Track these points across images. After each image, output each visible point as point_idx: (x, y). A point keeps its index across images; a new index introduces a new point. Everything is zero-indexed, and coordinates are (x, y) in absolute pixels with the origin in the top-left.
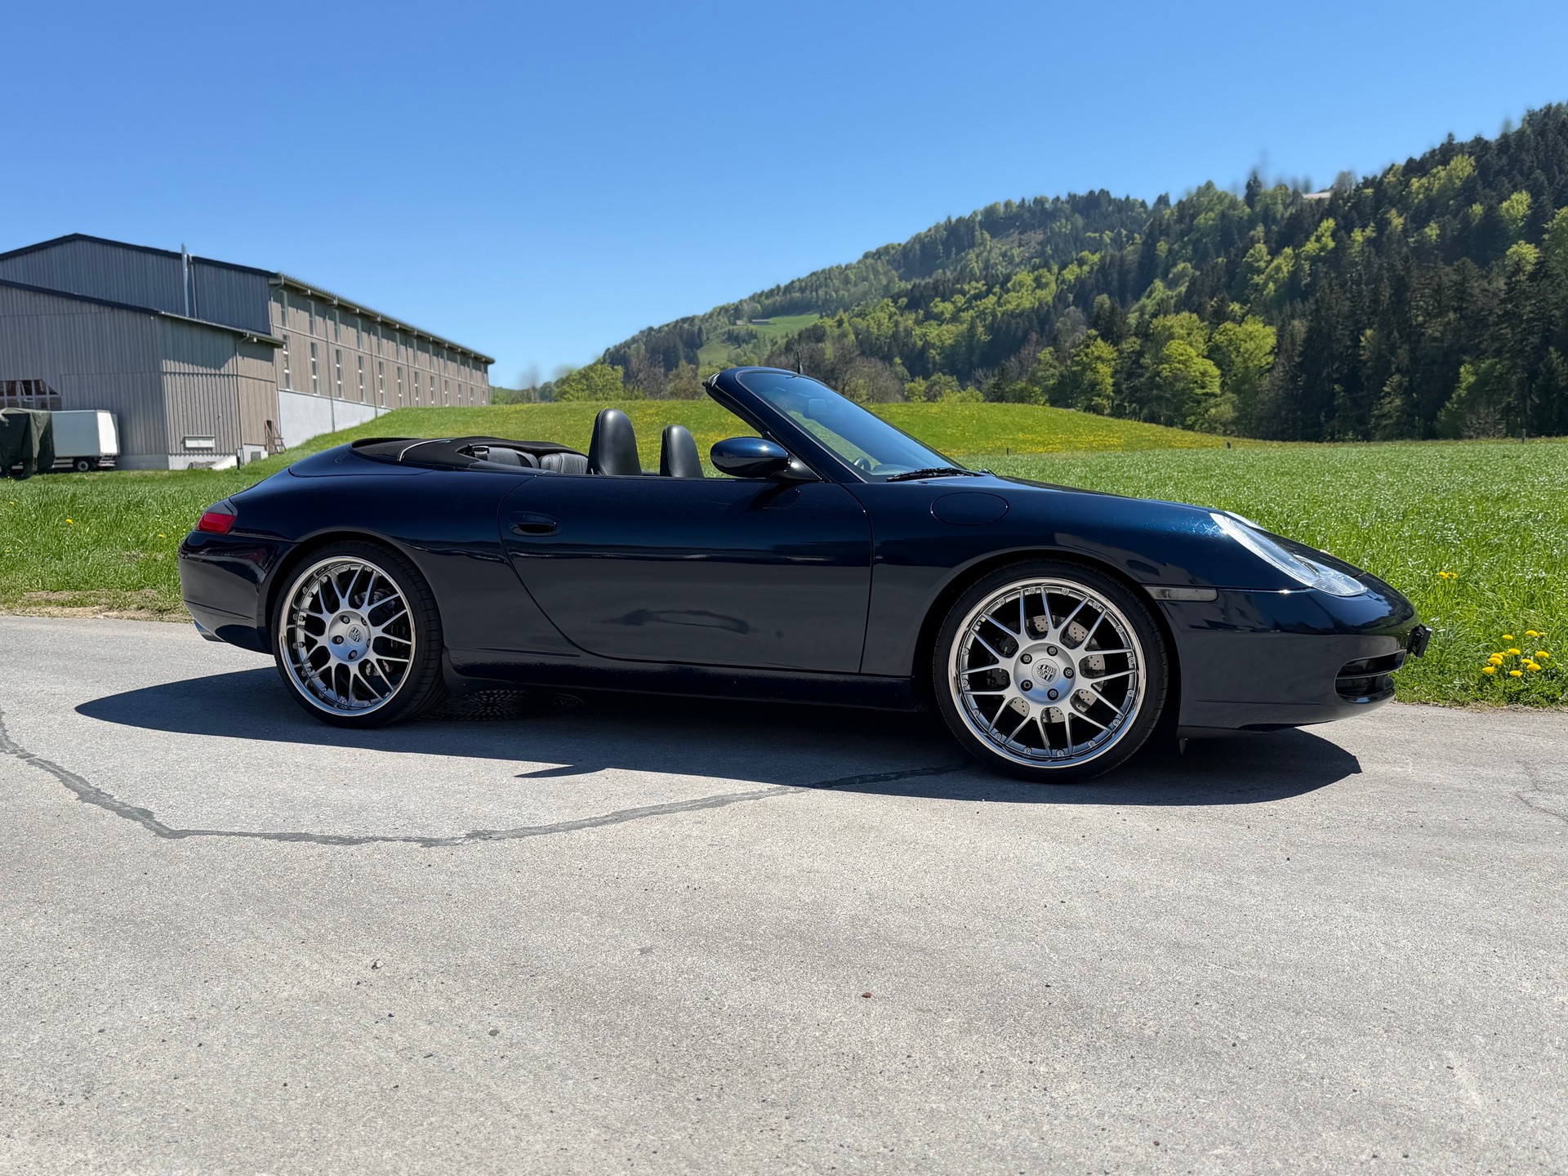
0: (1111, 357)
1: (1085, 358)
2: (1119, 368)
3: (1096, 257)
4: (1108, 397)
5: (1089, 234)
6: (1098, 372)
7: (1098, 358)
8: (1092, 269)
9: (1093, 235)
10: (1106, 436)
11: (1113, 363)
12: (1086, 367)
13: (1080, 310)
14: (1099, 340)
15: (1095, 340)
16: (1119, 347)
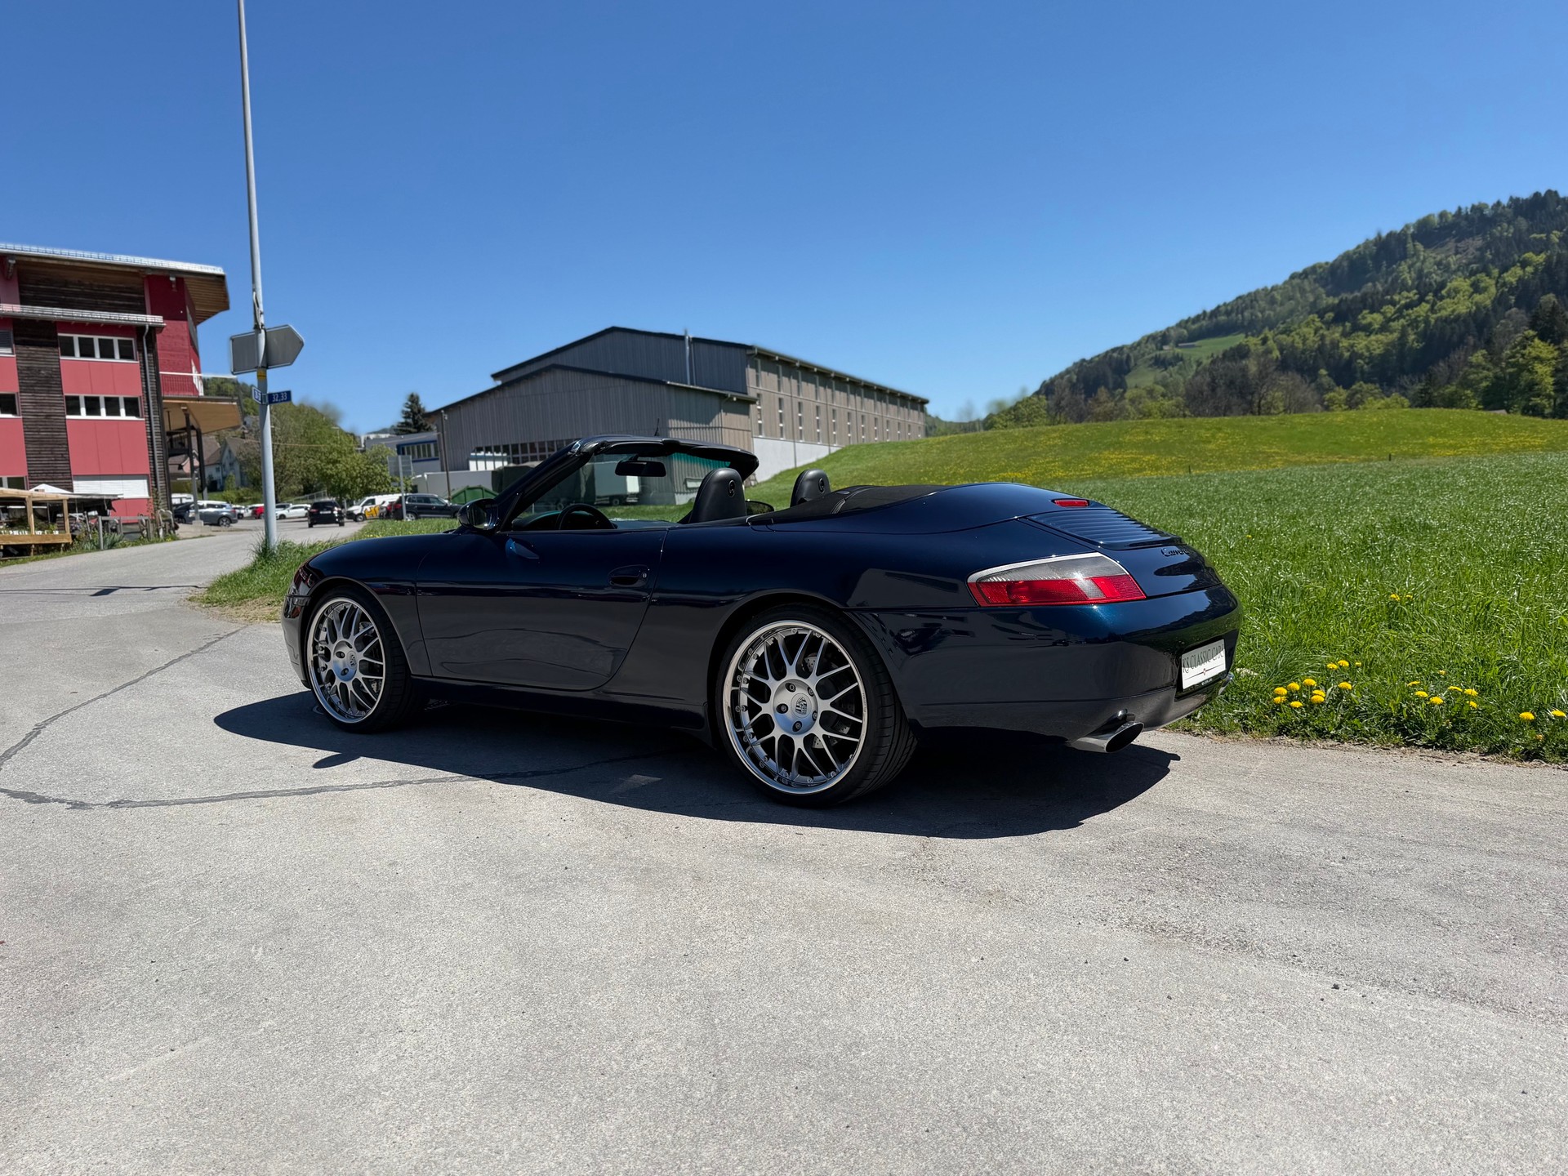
0: (1550, 356)
1: (1521, 360)
2: (1560, 367)
3: (1541, 258)
4: (1549, 397)
5: (1535, 235)
6: (1537, 372)
7: (1537, 358)
8: (1536, 270)
9: (1538, 236)
10: (1528, 436)
11: (1554, 362)
12: (1522, 368)
13: (1523, 311)
14: (1536, 340)
15: (1532, 341)
16: (1561, 346)
